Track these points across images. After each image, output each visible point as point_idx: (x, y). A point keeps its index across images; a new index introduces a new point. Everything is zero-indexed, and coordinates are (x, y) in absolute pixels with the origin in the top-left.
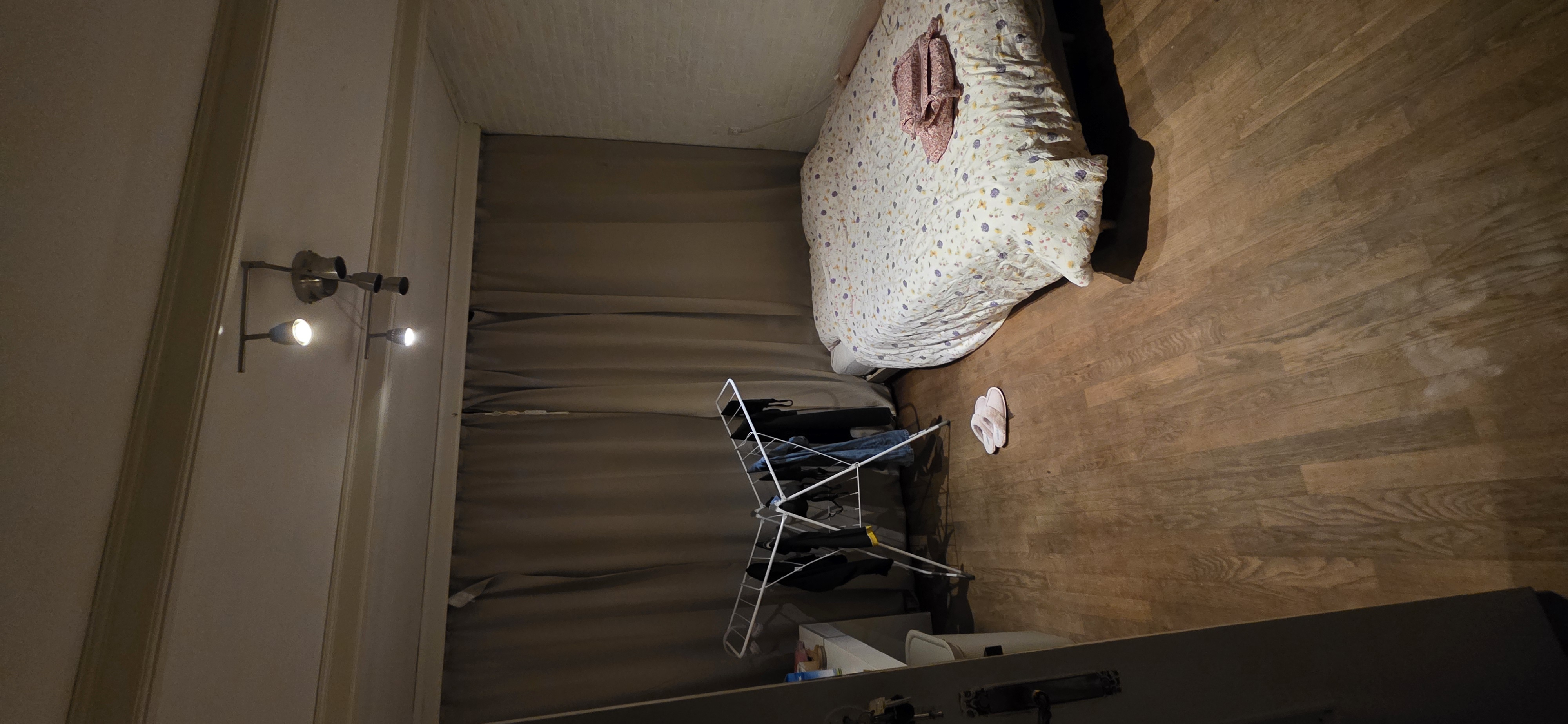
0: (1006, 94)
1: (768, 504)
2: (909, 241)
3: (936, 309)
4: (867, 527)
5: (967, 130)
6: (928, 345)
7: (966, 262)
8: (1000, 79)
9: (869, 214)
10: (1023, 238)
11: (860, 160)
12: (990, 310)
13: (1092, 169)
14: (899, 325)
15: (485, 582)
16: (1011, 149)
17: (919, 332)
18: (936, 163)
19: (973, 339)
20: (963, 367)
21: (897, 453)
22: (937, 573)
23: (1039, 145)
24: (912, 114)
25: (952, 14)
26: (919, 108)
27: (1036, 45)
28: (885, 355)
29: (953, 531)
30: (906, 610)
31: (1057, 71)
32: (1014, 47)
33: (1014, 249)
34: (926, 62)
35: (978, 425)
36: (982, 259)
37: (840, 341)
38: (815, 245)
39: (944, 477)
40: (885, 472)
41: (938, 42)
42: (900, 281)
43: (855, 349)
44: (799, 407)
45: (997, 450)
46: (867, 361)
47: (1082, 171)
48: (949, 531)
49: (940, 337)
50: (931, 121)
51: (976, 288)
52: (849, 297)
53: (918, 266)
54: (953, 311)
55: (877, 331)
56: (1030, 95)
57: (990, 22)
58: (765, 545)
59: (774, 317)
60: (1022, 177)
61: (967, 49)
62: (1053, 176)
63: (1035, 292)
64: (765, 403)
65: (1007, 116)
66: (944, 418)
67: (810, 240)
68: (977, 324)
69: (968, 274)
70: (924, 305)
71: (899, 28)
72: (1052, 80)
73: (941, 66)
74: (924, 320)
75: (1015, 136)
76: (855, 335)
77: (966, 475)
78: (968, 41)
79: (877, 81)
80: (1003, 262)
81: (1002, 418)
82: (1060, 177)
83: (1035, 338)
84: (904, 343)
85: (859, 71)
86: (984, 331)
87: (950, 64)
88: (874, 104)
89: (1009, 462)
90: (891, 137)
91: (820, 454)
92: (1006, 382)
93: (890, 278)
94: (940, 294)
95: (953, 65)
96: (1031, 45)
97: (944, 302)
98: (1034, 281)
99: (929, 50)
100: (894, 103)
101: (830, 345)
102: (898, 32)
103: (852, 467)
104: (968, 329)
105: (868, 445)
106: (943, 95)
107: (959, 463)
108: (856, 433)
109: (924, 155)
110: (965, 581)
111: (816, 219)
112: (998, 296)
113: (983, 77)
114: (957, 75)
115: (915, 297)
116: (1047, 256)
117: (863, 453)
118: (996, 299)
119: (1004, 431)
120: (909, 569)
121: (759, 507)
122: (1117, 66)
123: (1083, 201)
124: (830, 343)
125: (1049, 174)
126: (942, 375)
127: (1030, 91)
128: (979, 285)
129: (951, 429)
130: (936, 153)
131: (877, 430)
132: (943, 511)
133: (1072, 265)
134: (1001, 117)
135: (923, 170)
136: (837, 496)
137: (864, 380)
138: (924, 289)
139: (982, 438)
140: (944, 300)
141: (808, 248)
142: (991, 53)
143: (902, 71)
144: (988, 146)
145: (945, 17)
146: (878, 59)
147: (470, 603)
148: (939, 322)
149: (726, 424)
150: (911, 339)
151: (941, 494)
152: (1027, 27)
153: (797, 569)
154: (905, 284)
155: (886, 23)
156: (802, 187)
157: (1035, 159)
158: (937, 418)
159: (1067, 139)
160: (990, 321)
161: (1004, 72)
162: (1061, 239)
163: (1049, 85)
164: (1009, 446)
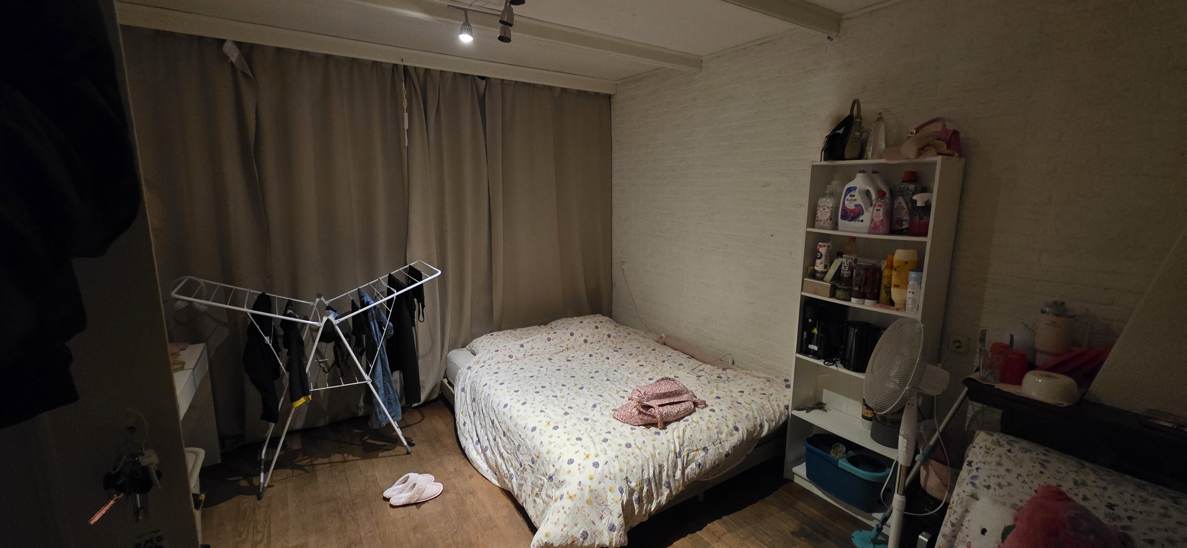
0: (663, 461)
1: (329, 308)
2: (556, 402)
3: (506, 431)
4: (310, 397)
5: (637, 437)
6: (476, 427)
7: (544, 450)
8: (672, 455)
9: (573, 368)
10: (565, 493)
11: (610, 358)
12: (507, 474)
13: (617, 536)
14: (491, 402)
15: (249, 73)
16: (627, 471)
17: (486, 419)
18: (613, 416)
19: (482, 463)
20: (458, 458)
21: (380, 412)
22: (263, 463)
23: (631, 492)
24: (645, 395)
25: (709, 415)
26: (649, 399)
27: (695, 477)
28: (466, 393)
29: (307, 472)
30: (223, 439)
31: (680, 494)
32: (693, 462)
33: (556, 486)
34: (679, 400)
35: (409, 480)
36: (547, 462)
37: (475, 355)
38: (548, 329)
39: (360, 457)
40: (362, 404)
41: (691, 407)
42: (526, 400)
43: (469, 368)
44: (418, 327)
45: (387, 500)
46: (460, 378)
47: (616, 528)
48: (307, 468)
49: (483, 436)
50: (641, 410)
51: (524, 461)
52: (511, 360)
53: (538, 412)
54: (505, 444)
55: (485, 385)
56: (663, 479)
57: (707, 442)
58: (290, 309)
59: (492, 301)
60: (608, 483)
61: (689, 428)
62: (611, 507)
63: (524, 508)
64: (421, 300)
65: (648, 465)
66: (414, 448)
67: (551, 325)
68: (495, 465)
69: (535, 452)
70: (508, 421)
71: (698, 378)
72: (674, 493)
73: (677, 411)
74: (496, 422)
75: (636, 473)
76: (481, 367)
77: (363, 476)
78: (694, 429)
79: (663, 365)
80: (545, 480)
81: (416, 499)
82: (611, 513)
83: (486, 515)
84: (476, 407)
85: (669, 351)
86: (490, 471)
87: (679, 418)
88: (649, 365)
89: (376, 513)
90: (627, 379)
91: (378, 349)
92: (448, 496)
93: (527, 391)
94: (518, 432)
95: (678, 420)
96: (695, 473)
97: (511, 437)
98: (532, 506)
99: (686, 401)
100: (651, 379)
101: (471, 347)
102: (695, 378)
103: (367, 377)
104: (490, 458)
105: (387, 388)
106: (659, 416)
107: (374, 467)
108: (397, 376)
109: (618, 407)
110: (257, 492)
111: (567, 329)
112: (519, 478)
113: (672, 443)
114: (672, 424)
115: (514, 413)
116: (553, 514)
117: (380, 385)
118: (516, 478)
119: (404, 503)
120: (267, 437)
121: (326, 300)
122: (686, 538)
123: (594, 534)
124: (472, 347)
125: (612, 504)
126: (450, 442)
127: (666, 478)
128: (527, 463)
129: (405, 456)
130: (620, 416)
131: (400, 394)
132: (326, 460)
133: (547, 536)
134: (648, 461)
135: (607, 407)
136: (339, 367)
137: (443, 376)
138: (521, 419)
139: (399, 484)
140: (513, 436)
141: (545, 324)
142: (687, 446)
143: (672, 384)
144: (628, 454)
145: (707, 410)
146: (677, 365)
147: (228, 58)
148: (495, 434)
149: (401, 269)
150: (480, 413)
151: (343, 455)
152: (705, 469)
153: (267, 339)
154: (524, 404)
155: (700, 368)
156: (589, 316)
157: (621, 491)
158: (413, 442)
159: (637, 511)
160: (498, 475)
161: (677, 457)
162: (566, 523)
163: (671, 491)
164: (392, 509)
